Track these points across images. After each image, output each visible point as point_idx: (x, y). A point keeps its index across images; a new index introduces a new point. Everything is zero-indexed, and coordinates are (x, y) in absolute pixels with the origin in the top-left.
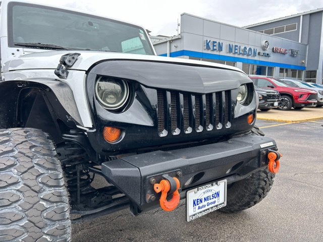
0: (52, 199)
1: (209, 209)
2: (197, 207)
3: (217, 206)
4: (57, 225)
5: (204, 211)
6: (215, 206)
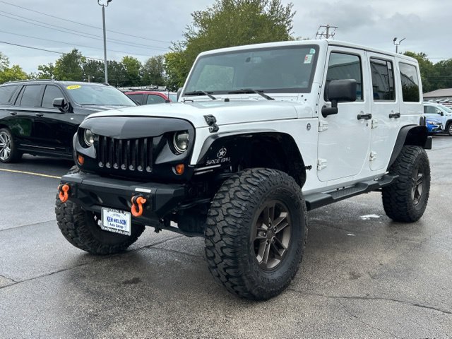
1: (116, 229)
2: (109, 223)
5: (113, 229)
6: (121, 231)
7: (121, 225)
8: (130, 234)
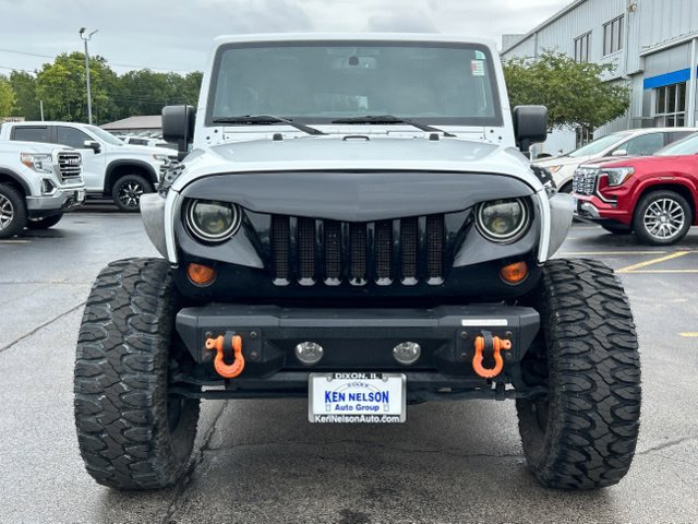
0: (136, 345)
1: (360, 416)
2: (334, 405)
3: (380, 416)
4: (138, 375)
5: (349, 416)
6: (375, 416)
7: (374, 403)
8: (403, 419)
